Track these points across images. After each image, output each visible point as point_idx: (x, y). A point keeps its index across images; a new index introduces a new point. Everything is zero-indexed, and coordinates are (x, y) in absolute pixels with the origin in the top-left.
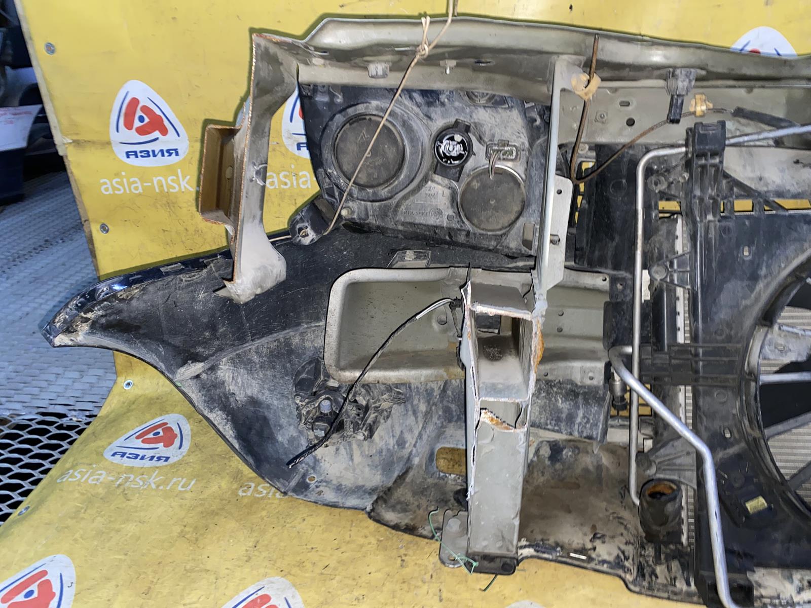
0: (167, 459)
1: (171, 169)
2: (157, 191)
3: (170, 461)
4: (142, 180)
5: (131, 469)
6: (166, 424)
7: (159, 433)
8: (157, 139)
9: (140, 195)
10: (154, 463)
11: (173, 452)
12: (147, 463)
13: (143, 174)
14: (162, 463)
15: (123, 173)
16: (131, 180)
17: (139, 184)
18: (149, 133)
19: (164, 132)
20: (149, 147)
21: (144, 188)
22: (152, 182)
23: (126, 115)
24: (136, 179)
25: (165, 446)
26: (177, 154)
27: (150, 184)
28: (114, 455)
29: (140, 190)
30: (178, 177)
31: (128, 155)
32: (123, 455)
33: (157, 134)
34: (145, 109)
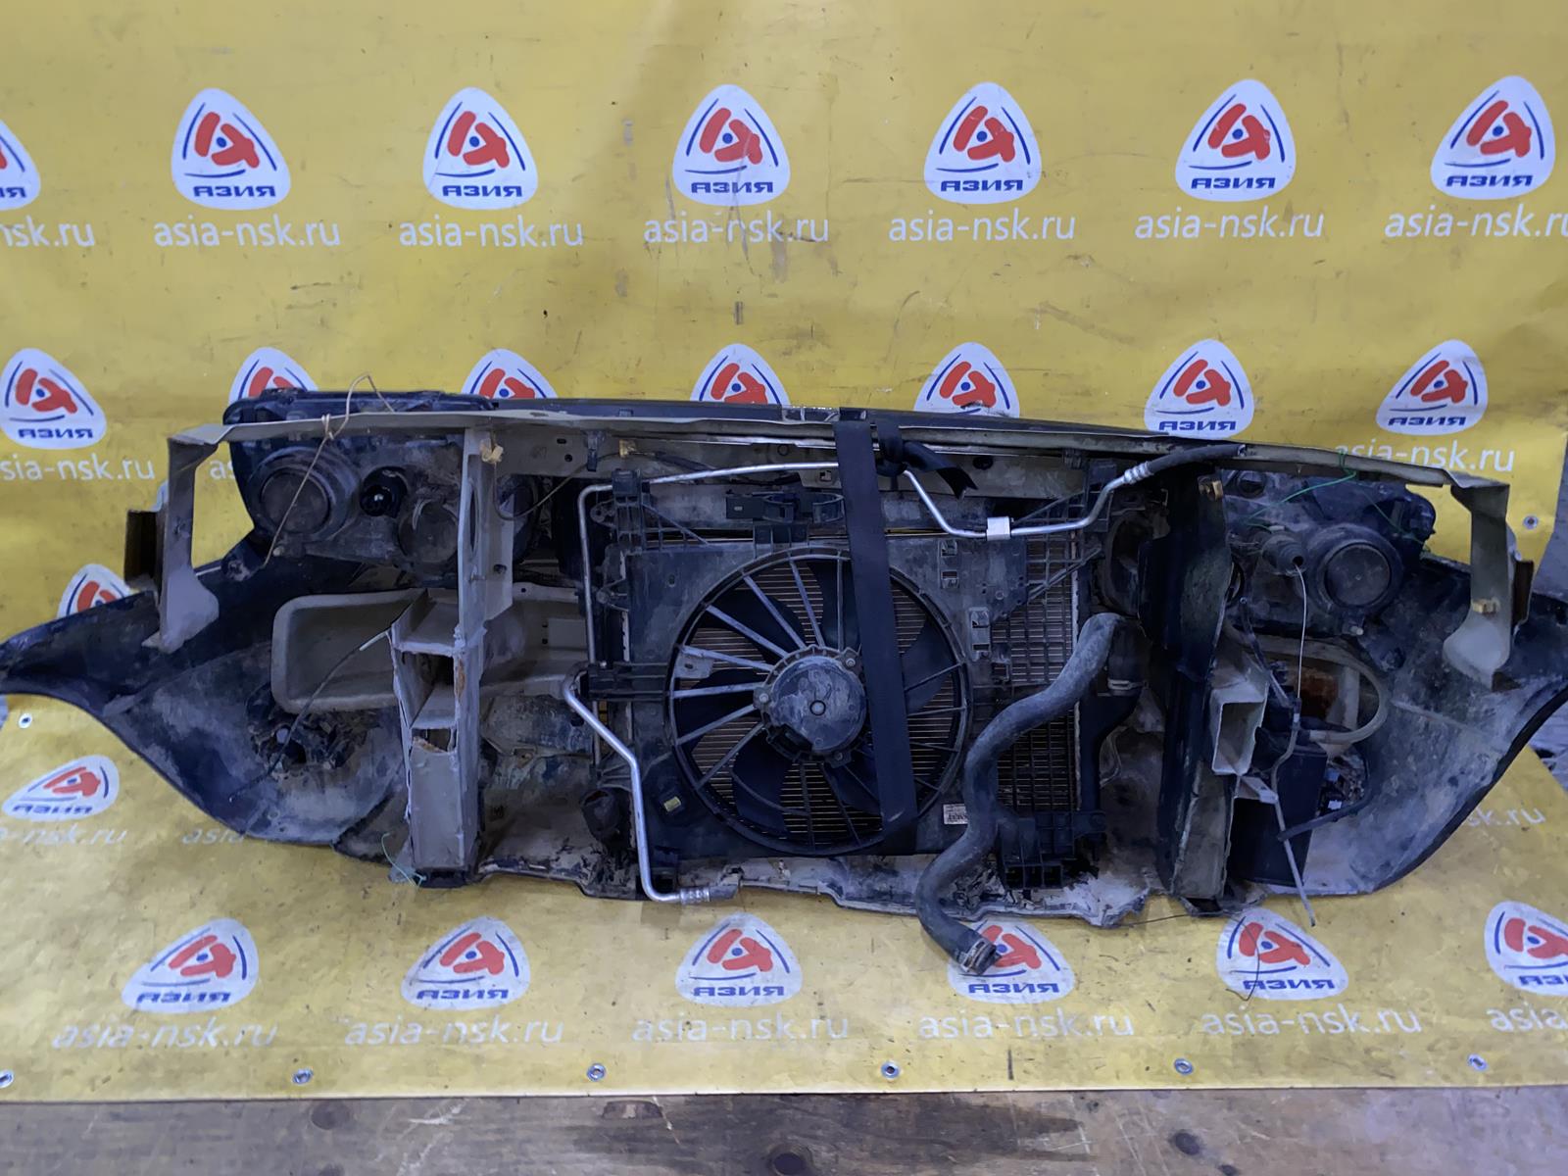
0: (88, 810)
1: (82, 453)
2: (63, 477)
3: (92, 812)
4: (42, 464)
5: (42, 825)
6: (84, 768)
7: (74, 780)
8: (63, 417)
9: (38, 481)
10: (72, 814)
11: (96, 802)
12: (62, 816)
13: (43, 458)
14: (82, 815)
15: (15, 456)
16: (27, 464)
17: (38, 469)
18: (51, 409)
19: (72, 409)
20: (53, 426)
21: (44, 474)
22: (57, 467)
23: (19, 387)
24: (33, 463)
25: (84, 794)
26: (90, 435)
27: (52, 469)
28: (16, 808)
29: (39, 476)
30: (92, 462)
31: (22, 433)
32: (29, 808)
33: (61, 411)
34: (45, 382)
